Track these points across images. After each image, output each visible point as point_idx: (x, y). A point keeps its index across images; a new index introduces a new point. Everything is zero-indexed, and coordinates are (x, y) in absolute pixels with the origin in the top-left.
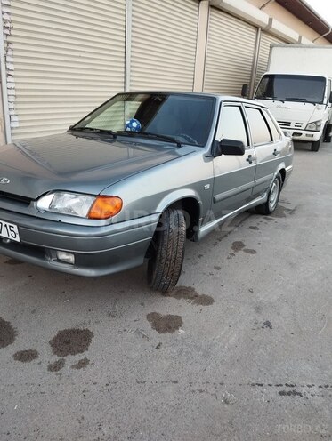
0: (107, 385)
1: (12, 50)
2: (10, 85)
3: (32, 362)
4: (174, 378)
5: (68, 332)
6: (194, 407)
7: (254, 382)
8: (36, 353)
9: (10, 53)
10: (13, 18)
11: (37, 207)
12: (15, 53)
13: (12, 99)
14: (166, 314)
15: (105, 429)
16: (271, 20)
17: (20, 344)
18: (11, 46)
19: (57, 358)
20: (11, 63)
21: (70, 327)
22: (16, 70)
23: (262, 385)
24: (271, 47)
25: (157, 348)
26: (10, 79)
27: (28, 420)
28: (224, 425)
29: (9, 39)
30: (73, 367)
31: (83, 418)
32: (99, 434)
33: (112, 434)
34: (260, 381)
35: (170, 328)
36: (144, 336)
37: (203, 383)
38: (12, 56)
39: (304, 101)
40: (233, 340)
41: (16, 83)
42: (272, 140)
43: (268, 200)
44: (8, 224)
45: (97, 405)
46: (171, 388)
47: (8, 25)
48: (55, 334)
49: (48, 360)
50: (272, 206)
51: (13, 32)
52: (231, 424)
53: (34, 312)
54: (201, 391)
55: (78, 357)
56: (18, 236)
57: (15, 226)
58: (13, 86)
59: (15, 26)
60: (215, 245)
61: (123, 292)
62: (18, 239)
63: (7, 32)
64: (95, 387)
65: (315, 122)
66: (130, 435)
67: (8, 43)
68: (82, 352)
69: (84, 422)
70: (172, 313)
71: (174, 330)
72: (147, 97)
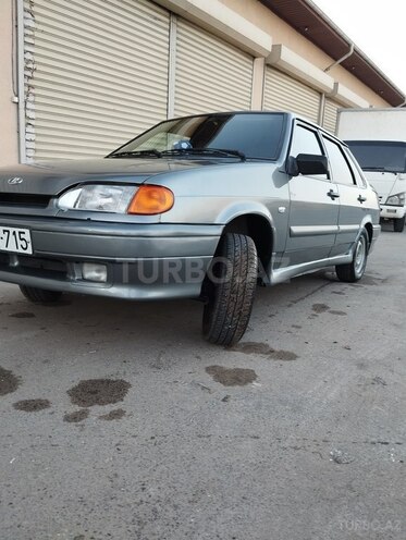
0: (153, 438)
1: (34, 95)
2: (29, 137)
3: (41, 412)
4: (252, 432)
5: (93, 382)
6: (288, 467)
7: (374, 440)
8: (48, 402)
9: (31, 98)
10: (37, 59)
11: (57, 206)
12: (38, 99)
13: (31, 153)
14: (232, 367)
15: (152, 490)
16: (336, 85)
17: (25, 392)
18: (32, 91)
19: (78, 408)
20: (33, 110)
21: (98, 377)
22: (37, 119)
23: (387, 443)
24: (339, 113)
25: (224, 400)
26: (30, 129)
27: (30, 476)
28: (339, 488)
29: (31, 82)
30: (101, 418)
31: (116, 475)
32: (142, 496)
33: (162, 495)
34: (382, 439)
35: (240, 381)
36: (203, 388)
37: (298, 440)
38: (34, 102)
39: (383, 170)
40: (332, 395)
41: (37, 135)
42: (355, 183)
43: (353, 261)
44: (17, 230)
45: (137, 461)
46: (249, 444)
47: (30, 66)
48: (76, 384)
49: (64, 410)
50: (358, 271)
51: (35, 75)
52: (349, 487)
53: (46, 362)
54: (296, 448)
55: (108, 408)
56: (30, 245)
57: (27, 231)
58: (33, 137)
59: (39, 68)
60: (290, 306)
61: (169, 345)
62: (29, 251)
63: (29, 73)
64: (134, 439)
65: (398, 195)
66: (191, 498)
67: (29, 86)
68: (115, 402)
69: (119, 481)
70: (240, 367)
71: (245, 383)
72: (204, 118)
